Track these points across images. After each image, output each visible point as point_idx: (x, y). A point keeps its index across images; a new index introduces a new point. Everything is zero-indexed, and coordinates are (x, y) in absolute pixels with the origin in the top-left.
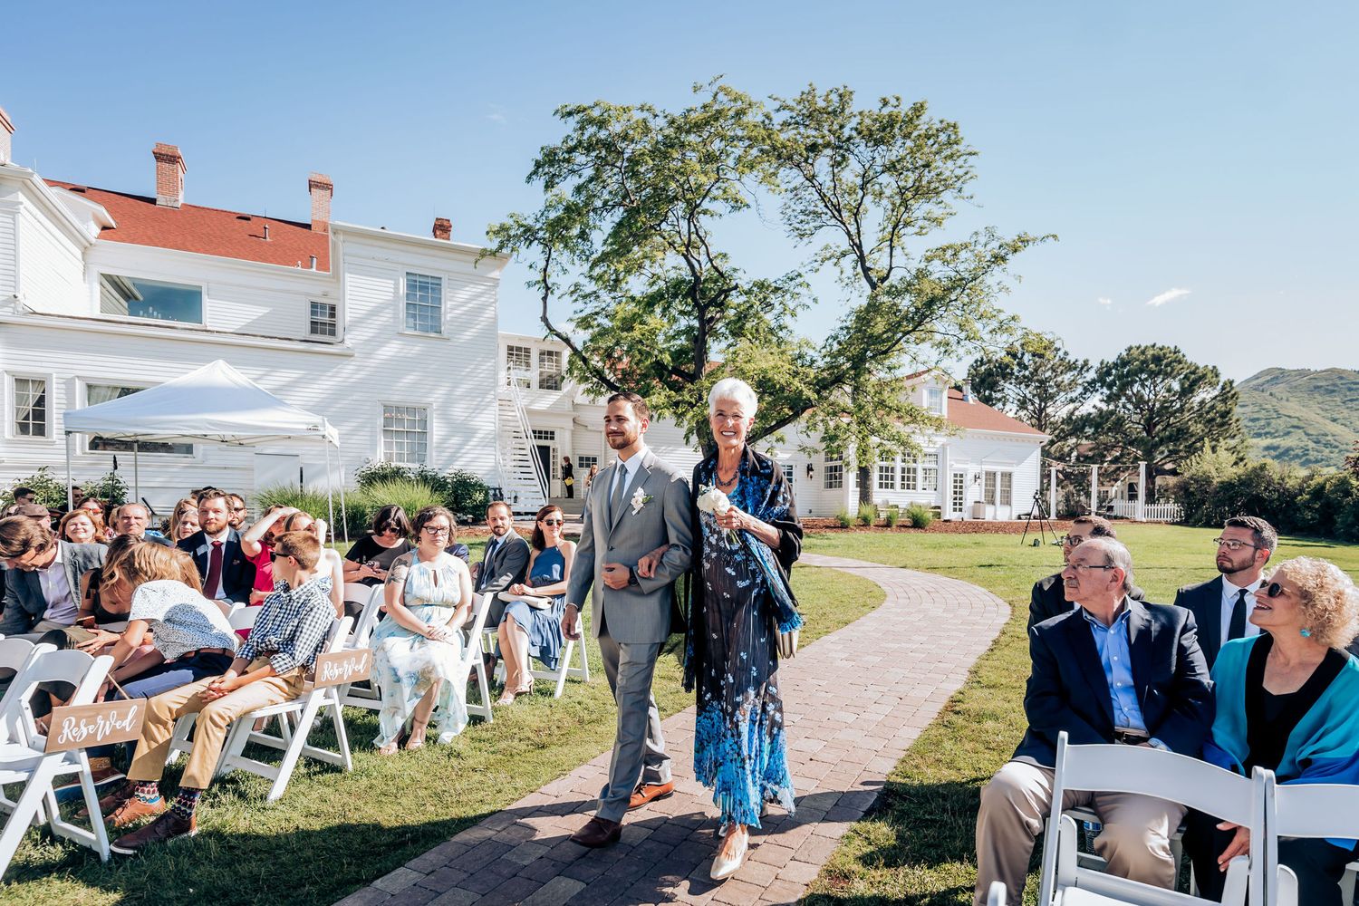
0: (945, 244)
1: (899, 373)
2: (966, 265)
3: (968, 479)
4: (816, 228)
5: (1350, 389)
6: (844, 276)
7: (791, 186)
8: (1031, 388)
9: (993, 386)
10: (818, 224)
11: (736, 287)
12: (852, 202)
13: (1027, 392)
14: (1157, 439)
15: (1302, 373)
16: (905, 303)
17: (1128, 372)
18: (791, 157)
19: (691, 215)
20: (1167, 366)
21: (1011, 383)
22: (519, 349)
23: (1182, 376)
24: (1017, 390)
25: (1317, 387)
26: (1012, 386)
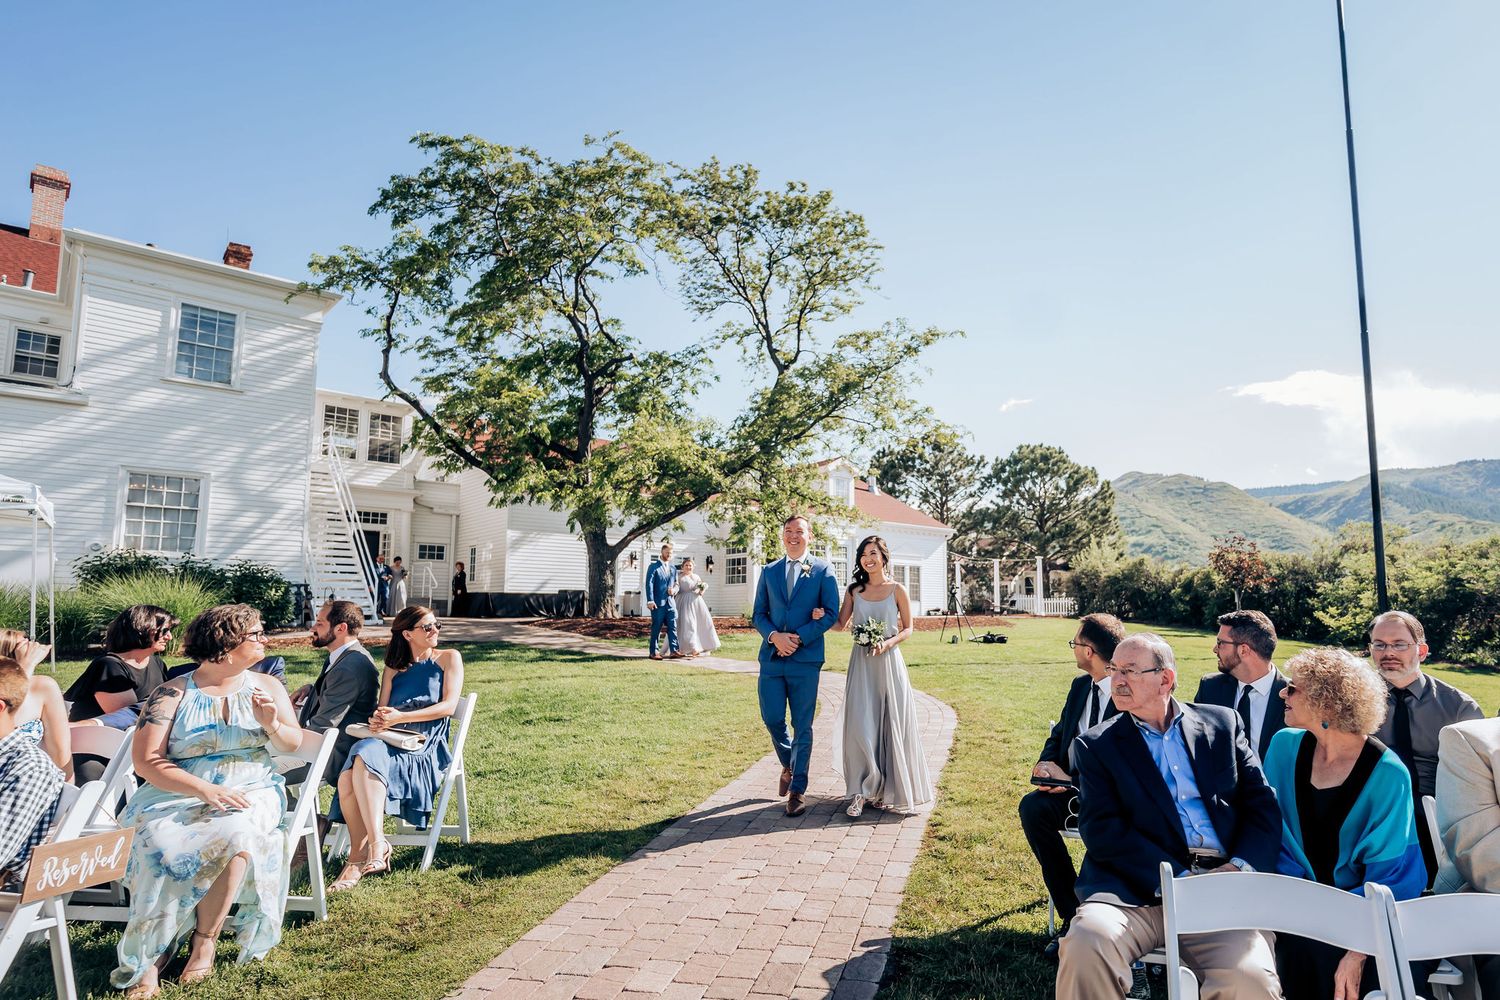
0: (859, 331)
1: (811, 460)
2: (878, 354)
4: (717, 303)
5: (1194, 493)
6: (747, 356)
7: (692, 257)
8: (932, 482)
9: (895, 478)
10: (720, 298)
11: (631, 357)
12: (757, 281)
13: (928, 485)
14: (1048, 534)
15: (1157, 477)
16: (819, 387)
17: (1021, 469)
18: (693, 227)
19: (579, 273)
20: (1053, 465)
21: (913, 476)
22: (342, 411)
23: (1067, 475)
24: (919, 483)
25: (1169, 490)
26: (914, 479)
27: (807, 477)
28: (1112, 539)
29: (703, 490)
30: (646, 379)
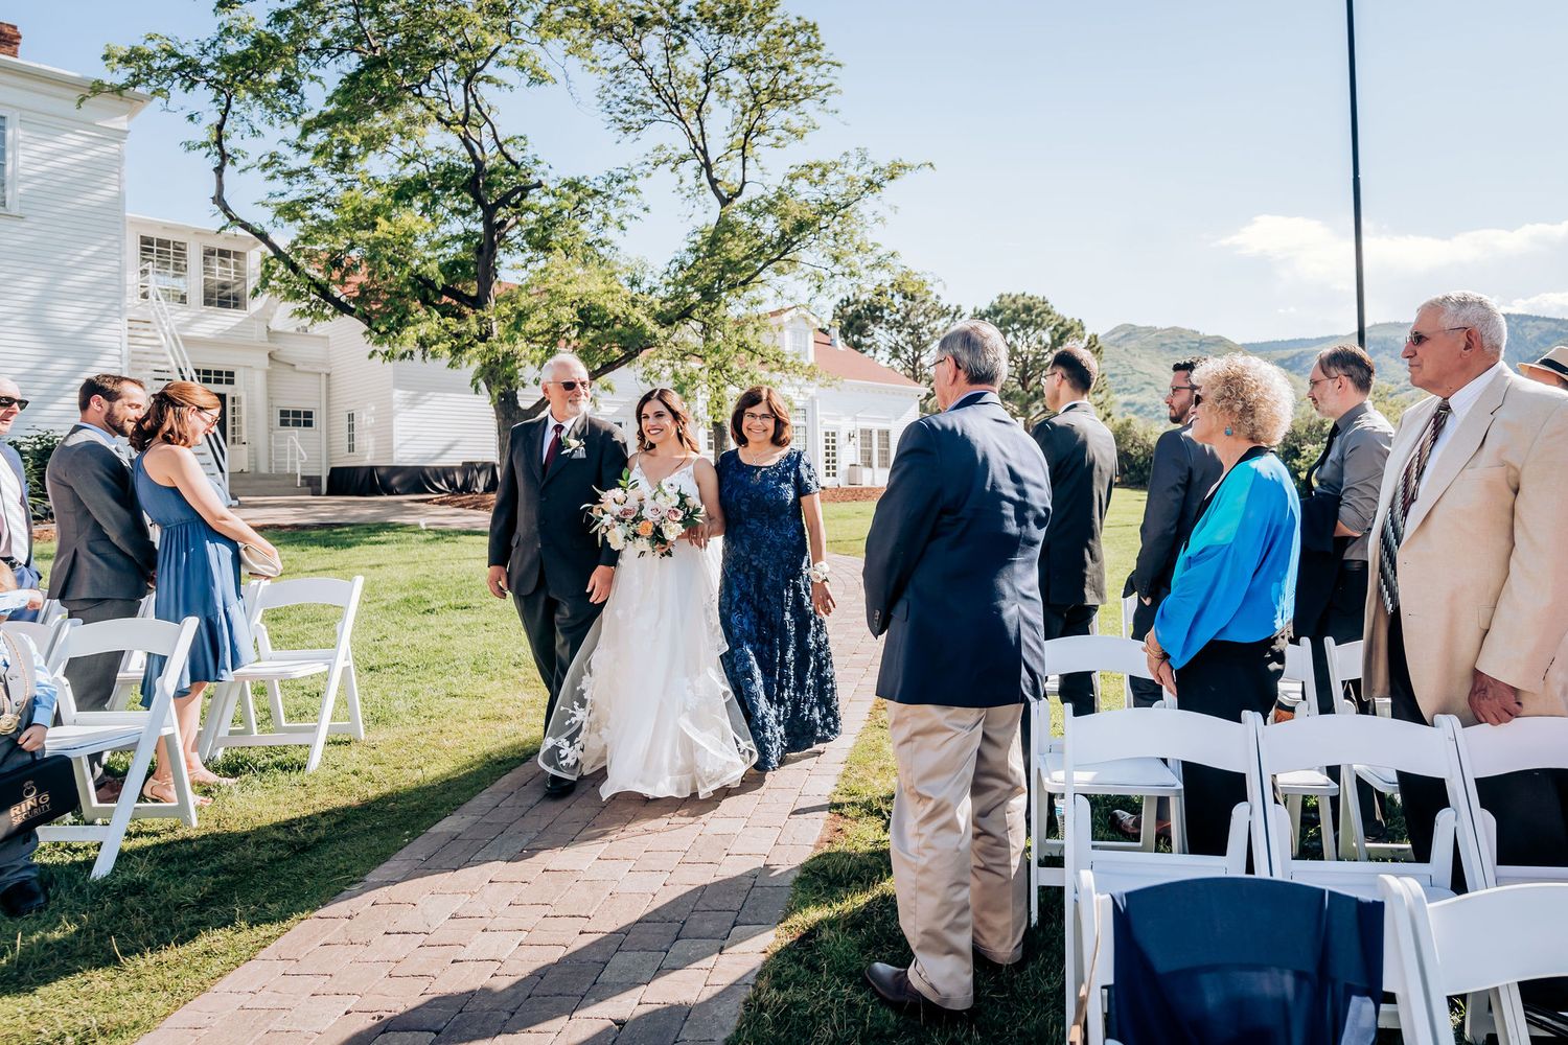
0: (812, 161)
1: (761, 309)
2: (835, 188)
3: (841, 439)
4: (645, 122)
5: (1189, 348)
6: (683, 186)
7: (611, 65)
8: (902, 335)
9: (861, 330)
10: (647, 116)
11: (539, 185)
12: (692, 97)
13: (899, 338)
14: (1031, 393)
15: (1151, 330)
16: (769, 227)
17: (1001, 321)
18: (610, 28)
19: (469, 80)
20: (1037, 317)
21: (881, 328)
22: (163, 243)
23: (1052, 328)
24: (889, 337)
25: (1163, 345)
26: (882, 332)
27: (756, 330)
28: (1100, 398)
29: (634, 344)
30: (560, 212)
